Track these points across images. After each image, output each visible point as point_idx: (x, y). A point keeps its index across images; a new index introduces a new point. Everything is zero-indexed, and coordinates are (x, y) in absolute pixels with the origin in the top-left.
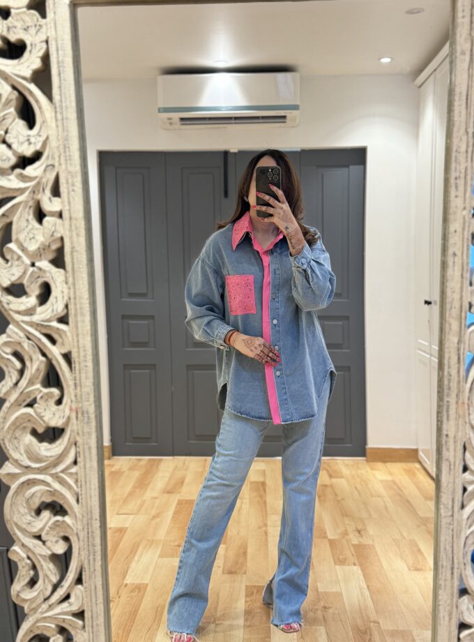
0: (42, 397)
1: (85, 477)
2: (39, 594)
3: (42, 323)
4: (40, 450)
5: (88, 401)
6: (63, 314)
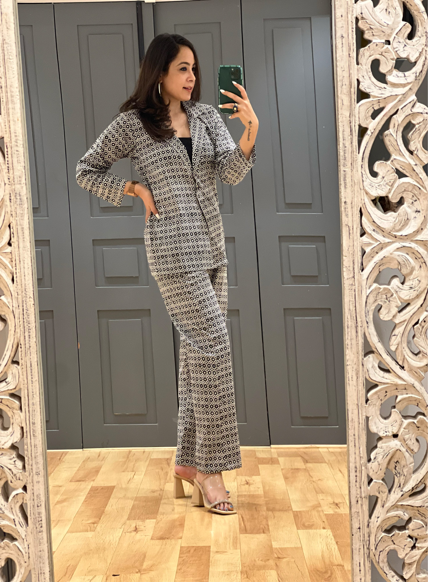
1: (19, 256)
5: (20, 184)
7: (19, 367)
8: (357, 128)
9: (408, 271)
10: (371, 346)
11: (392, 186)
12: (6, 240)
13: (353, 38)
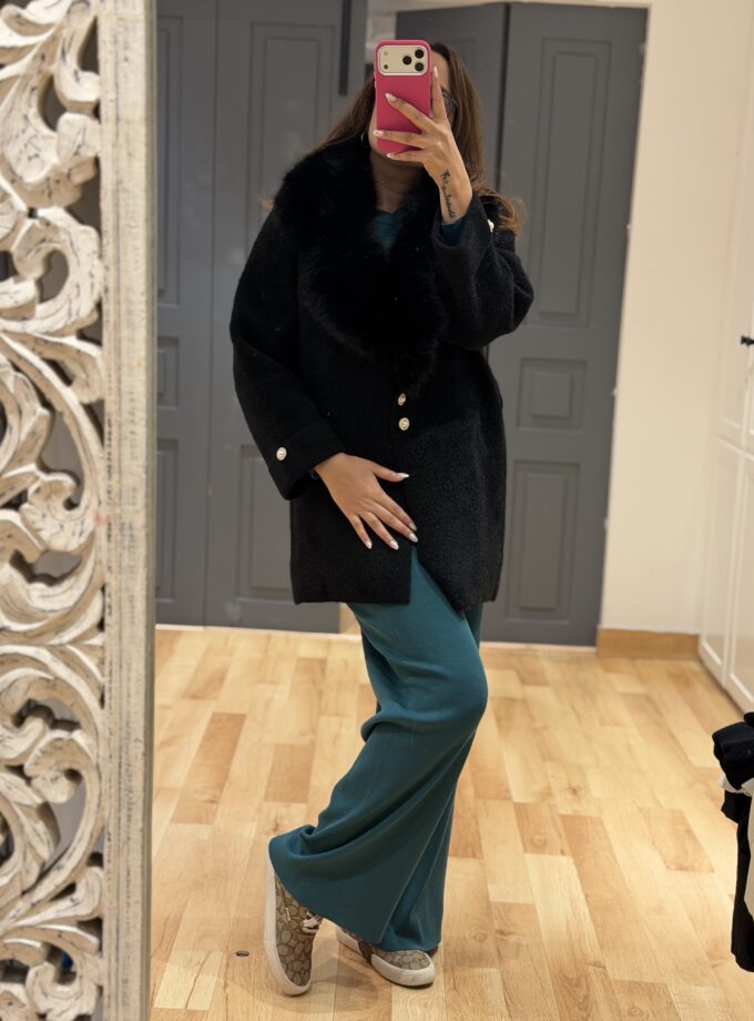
0: (38, 491)
1: (121, 655)
2: (12, 881)
3: (47, 338)
4: (29, 597)
5: (134, 504)
6: (89, 322)
7: (103, 873)
12: (93, 618)
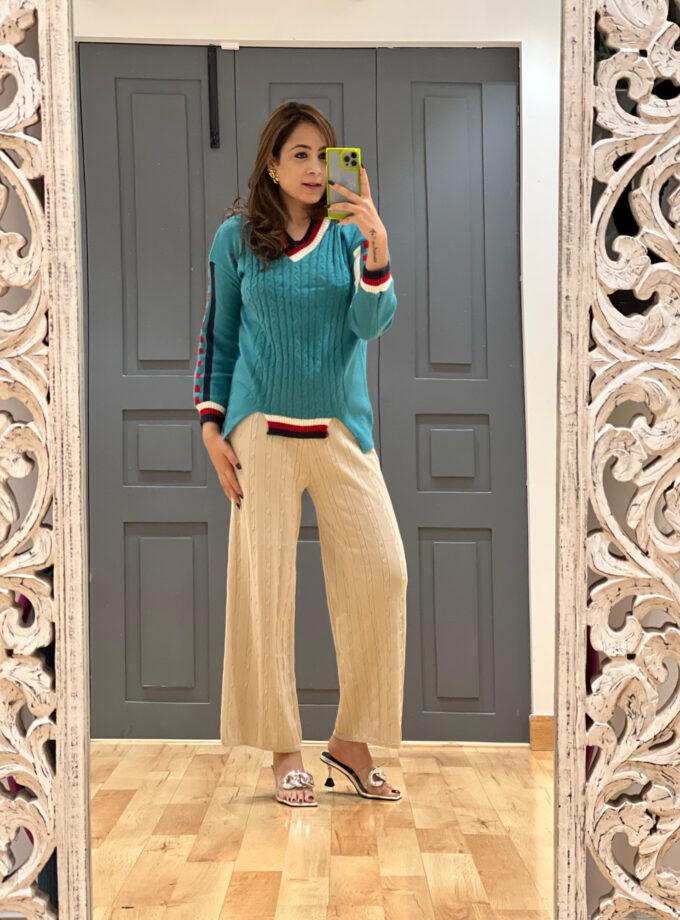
1: (60, 362)
3: (3, 133)
5: (66, 249)
6: (32, 122)
7: (52, 533)
8: (591, 182)
9: (661, 407)
10: (598, 522)
11: (641, 274)
12: (40, 335)
13: (590, 43)
